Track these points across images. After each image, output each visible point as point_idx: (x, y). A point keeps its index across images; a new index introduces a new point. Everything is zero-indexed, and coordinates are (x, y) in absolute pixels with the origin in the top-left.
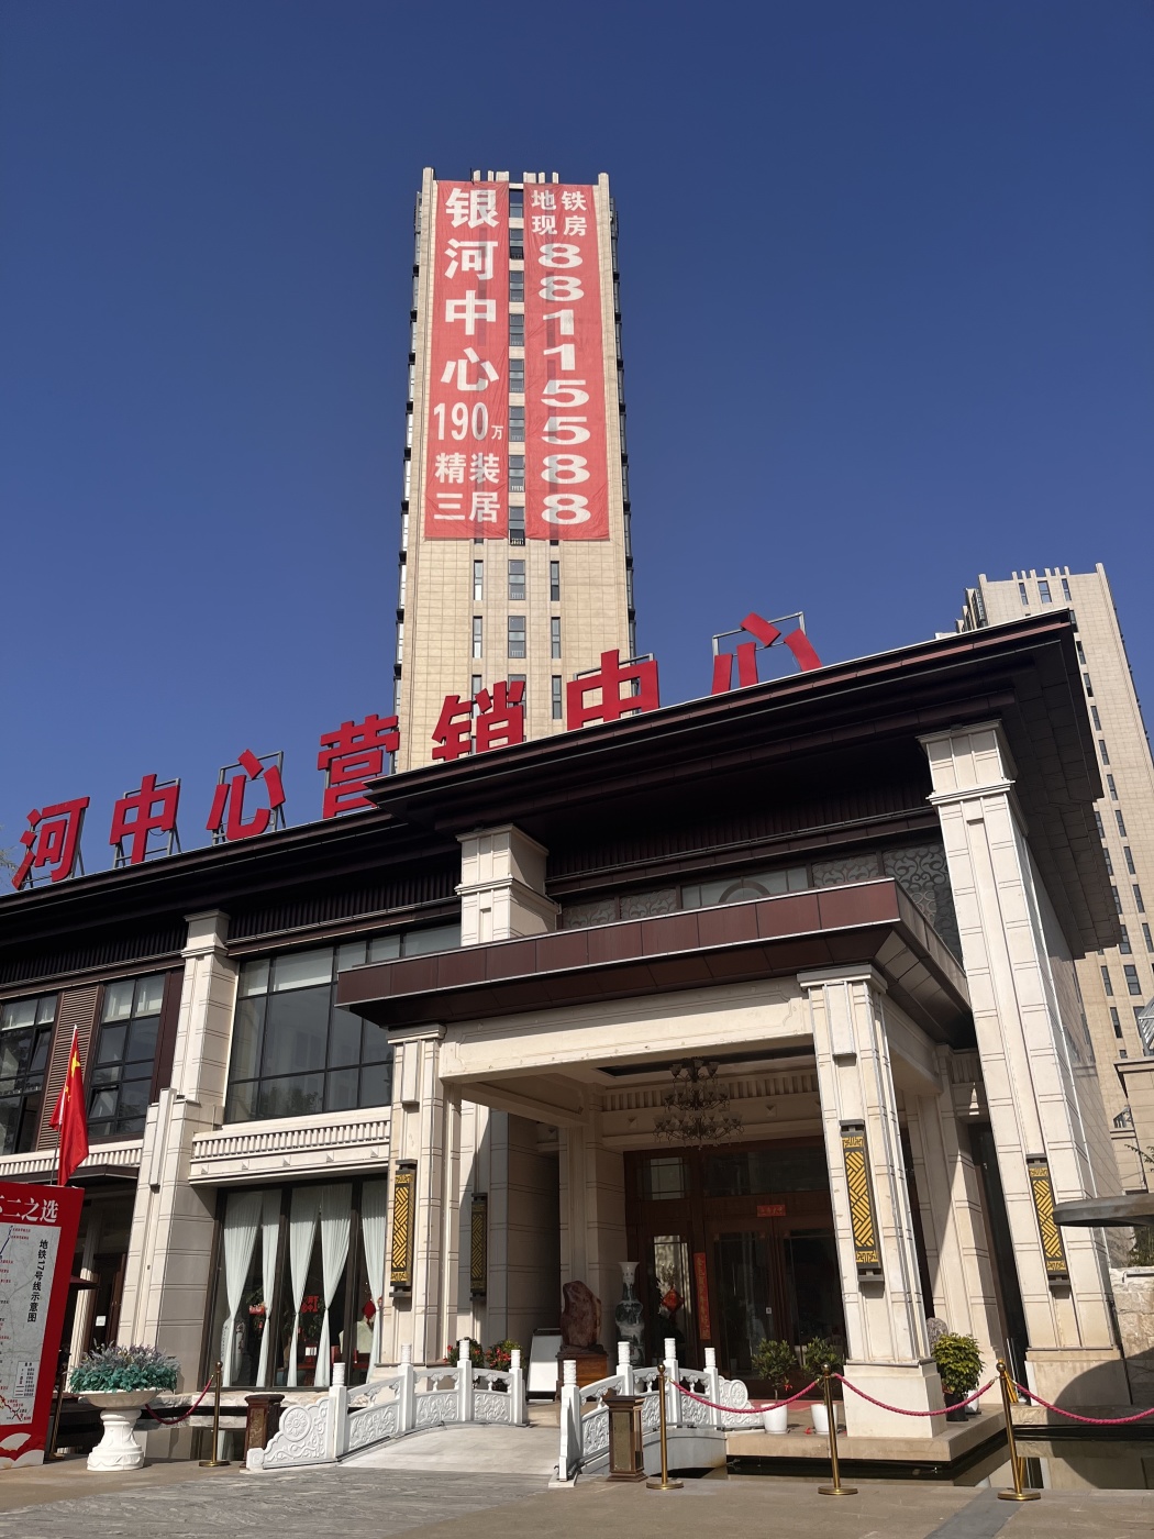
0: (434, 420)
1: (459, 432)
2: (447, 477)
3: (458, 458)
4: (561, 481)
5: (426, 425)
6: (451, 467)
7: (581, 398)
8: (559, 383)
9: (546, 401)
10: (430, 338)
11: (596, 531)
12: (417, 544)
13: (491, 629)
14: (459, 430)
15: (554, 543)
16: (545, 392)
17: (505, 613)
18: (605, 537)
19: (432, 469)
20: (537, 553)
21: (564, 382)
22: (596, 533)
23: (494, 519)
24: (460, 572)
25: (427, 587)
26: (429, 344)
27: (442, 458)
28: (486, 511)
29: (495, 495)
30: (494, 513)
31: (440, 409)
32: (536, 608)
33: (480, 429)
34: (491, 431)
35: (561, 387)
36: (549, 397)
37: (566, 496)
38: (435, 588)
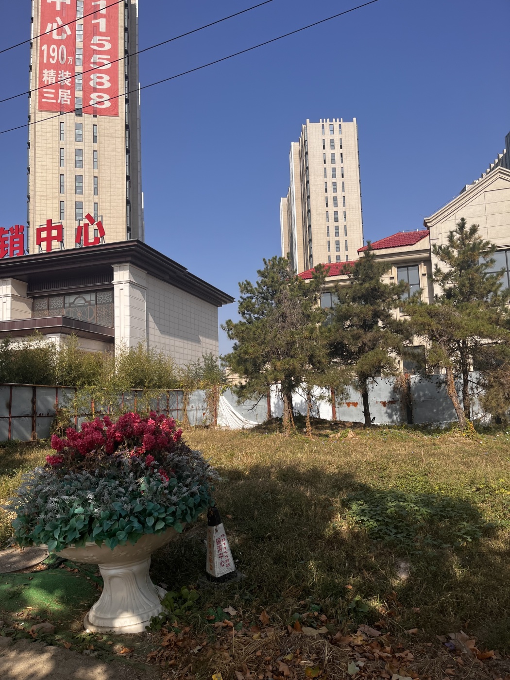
0: (42, 52)
1: (53, 60)
2: (48, 81)
3: (53, 72)
4: (98, 87)
5: (38, 55)
6: (50, 76)
7: (108, 46)
8: (98, 38)
9: (92, 46)
10: (40, 10)
11: (113, 112)
12: (35, 113)
13: (68, 155)
14: (53, 58)
15: (95, 116)
16: (92, 42)
17: (73, 147)
18: (117, 115)
19: (41, 77)
20: (87, 119)
21: (101, 38)
22: (113, 113)
23: (69, 103)
24: (54, 127)
25: (40, 133)
26: (40, 14)
27: (45, 72)
28: (65, 99)
29: (69, 91)
30: (69, 100)
31: (45, 47)
32: (87, 146)
33: (62, 59)
34: (68, 60)
35: (99, 40)
36: (93, 44)
37: (100, 94)
38: (43, 134)
